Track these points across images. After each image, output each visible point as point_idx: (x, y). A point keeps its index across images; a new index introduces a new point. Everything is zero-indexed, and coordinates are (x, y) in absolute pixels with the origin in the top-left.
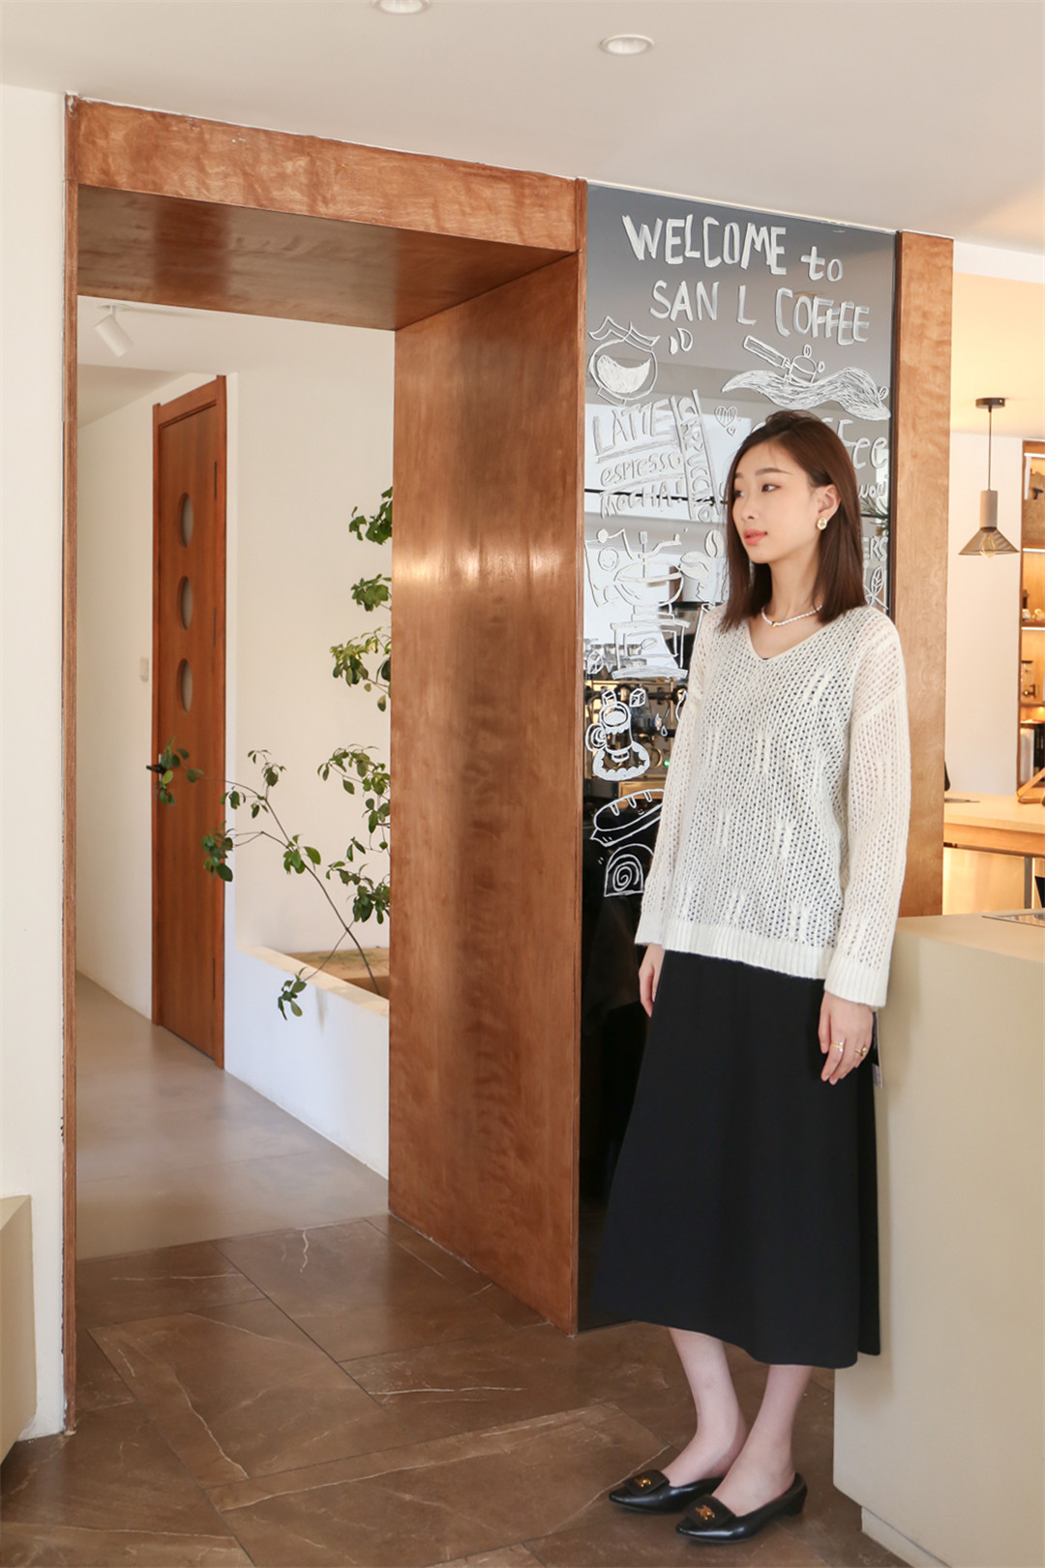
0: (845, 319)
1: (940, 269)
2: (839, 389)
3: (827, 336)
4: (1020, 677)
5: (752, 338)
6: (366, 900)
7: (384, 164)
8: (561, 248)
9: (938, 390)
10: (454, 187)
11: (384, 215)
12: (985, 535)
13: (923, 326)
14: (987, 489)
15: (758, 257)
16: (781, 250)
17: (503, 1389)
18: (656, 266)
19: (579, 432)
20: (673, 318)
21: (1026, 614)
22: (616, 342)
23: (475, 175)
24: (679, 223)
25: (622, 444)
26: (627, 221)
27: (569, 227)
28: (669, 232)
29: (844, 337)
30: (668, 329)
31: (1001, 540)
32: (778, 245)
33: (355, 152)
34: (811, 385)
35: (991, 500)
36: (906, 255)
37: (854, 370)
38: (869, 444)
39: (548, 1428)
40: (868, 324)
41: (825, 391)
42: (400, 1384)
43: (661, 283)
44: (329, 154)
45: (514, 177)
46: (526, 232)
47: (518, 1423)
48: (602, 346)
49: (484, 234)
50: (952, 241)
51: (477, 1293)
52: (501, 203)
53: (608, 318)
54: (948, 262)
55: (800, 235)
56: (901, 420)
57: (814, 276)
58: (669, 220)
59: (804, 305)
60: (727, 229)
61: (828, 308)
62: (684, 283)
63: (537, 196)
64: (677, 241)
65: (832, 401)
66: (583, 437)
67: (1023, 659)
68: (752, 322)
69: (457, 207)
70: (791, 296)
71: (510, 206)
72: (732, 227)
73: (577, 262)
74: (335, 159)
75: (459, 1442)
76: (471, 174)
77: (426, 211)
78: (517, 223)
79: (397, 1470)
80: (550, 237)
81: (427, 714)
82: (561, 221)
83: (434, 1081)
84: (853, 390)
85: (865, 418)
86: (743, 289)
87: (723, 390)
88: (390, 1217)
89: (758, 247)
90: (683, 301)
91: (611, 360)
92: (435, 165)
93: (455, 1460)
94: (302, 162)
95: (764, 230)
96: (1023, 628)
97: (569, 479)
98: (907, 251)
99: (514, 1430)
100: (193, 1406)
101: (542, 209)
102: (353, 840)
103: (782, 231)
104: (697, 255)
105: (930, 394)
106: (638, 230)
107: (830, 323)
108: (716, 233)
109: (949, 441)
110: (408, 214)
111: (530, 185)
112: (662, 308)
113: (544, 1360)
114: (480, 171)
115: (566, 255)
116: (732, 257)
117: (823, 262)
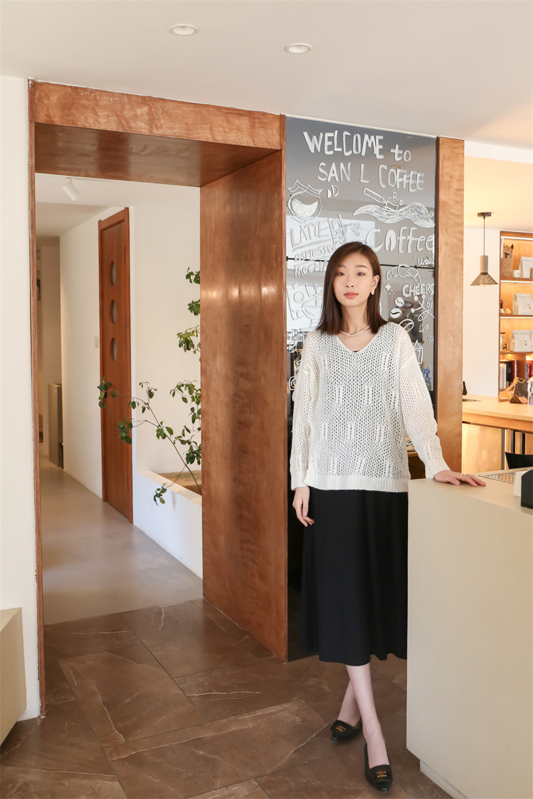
0: (412, 179)
1: (458, 154)
2: (410, 213)
3: (404, 187)
4: (499, 340)
5: (367, 189)
6: (192, 454)
7: (185, 109)
8: (273, 148)
9: (458, 212)
10: (221, 120)
11: (186, 134)
12: (482, 276)
13: (450, 182)
14: (483, 255)
15: (370, 150)
16: (381, 147)
17: (251, 692)
18: (320, 155)
19: (283, 236)
20: (329, 180)
21: (502, 311)
22: (301, 192)
23: (231, 113)
24: (331, 135)
25: (304, 242)
26: (306, 134)
27: (278, 137)
28: (326, 139)
29: (412, 188)
30: (326, 185)
31: (490, 278)
32: (379, 144)
33: (171, 104)
34: (396, 211)
35: (485, 260)
36: (442, 148)
37: (417, 204)
38: (425, 239)
39: (271, 714)
40: (423, 181)
41: (403, 214)
42: (202, 689)
43: (323, 164)
44: (158, 105)
45: (250, 114)
46: (256, 140)
47: (256, 711)
48: (294, 195)
49: (236, 142)
50: (464, 141)
51: (241, 640)
52: (244, 127)
53: (297, 181)
54: (462, 151)
55: (390, 139)
56: (440, 227)
57: (397, 159)
58: (326, 133)
59: (392, 173)
60: (355, 137)
61: (404, 174)
62: (334, 164)
63: (261, 123)
64: (330, 143)
65: (407, 219)
66: (286, 239)
67: (501, 332)
68: (367, 182)
69: (222, 129)
70: (386, 168)
71: (248, 128)
72: (357, 136)
73: (281, 154)
74: (161, 107)
75: (228, 721)
76: (228, 113)
77: (207, 131)
78: (252, 136)
79: (196, 737)
80: (268, 142)
81: (217, 369)
82: (273, 134)
83: (222, 540)
84: (417, 214)
85: (423, 226)
86: (363, 166)
87: (354, 215)
88: (204, 600)
89: (370, 146)
90: (333, 172)
91: (298, 201)
92: (211, 109)
93: (225, 732)
94: (145, 109)
95: (372, 137)
96: (501, 317)
97: (279, 259)
98: (442, 146)
99: (255, 715)
100: (102, 702)
101: (264, 129)
102: (185, 427)
103: (382, 137)
104: (340, 150)
105: (454, 215)
106: (311, 138)
107: (405, 181)
108: (349, 139)
109: (463, 237)
110: (198, 133)
111: (258, 118)
112: (323, 176)
113: (271, 677)
114: (233, 112)
115: (277, 151)
116: (357, 150)
117: (401, 152)
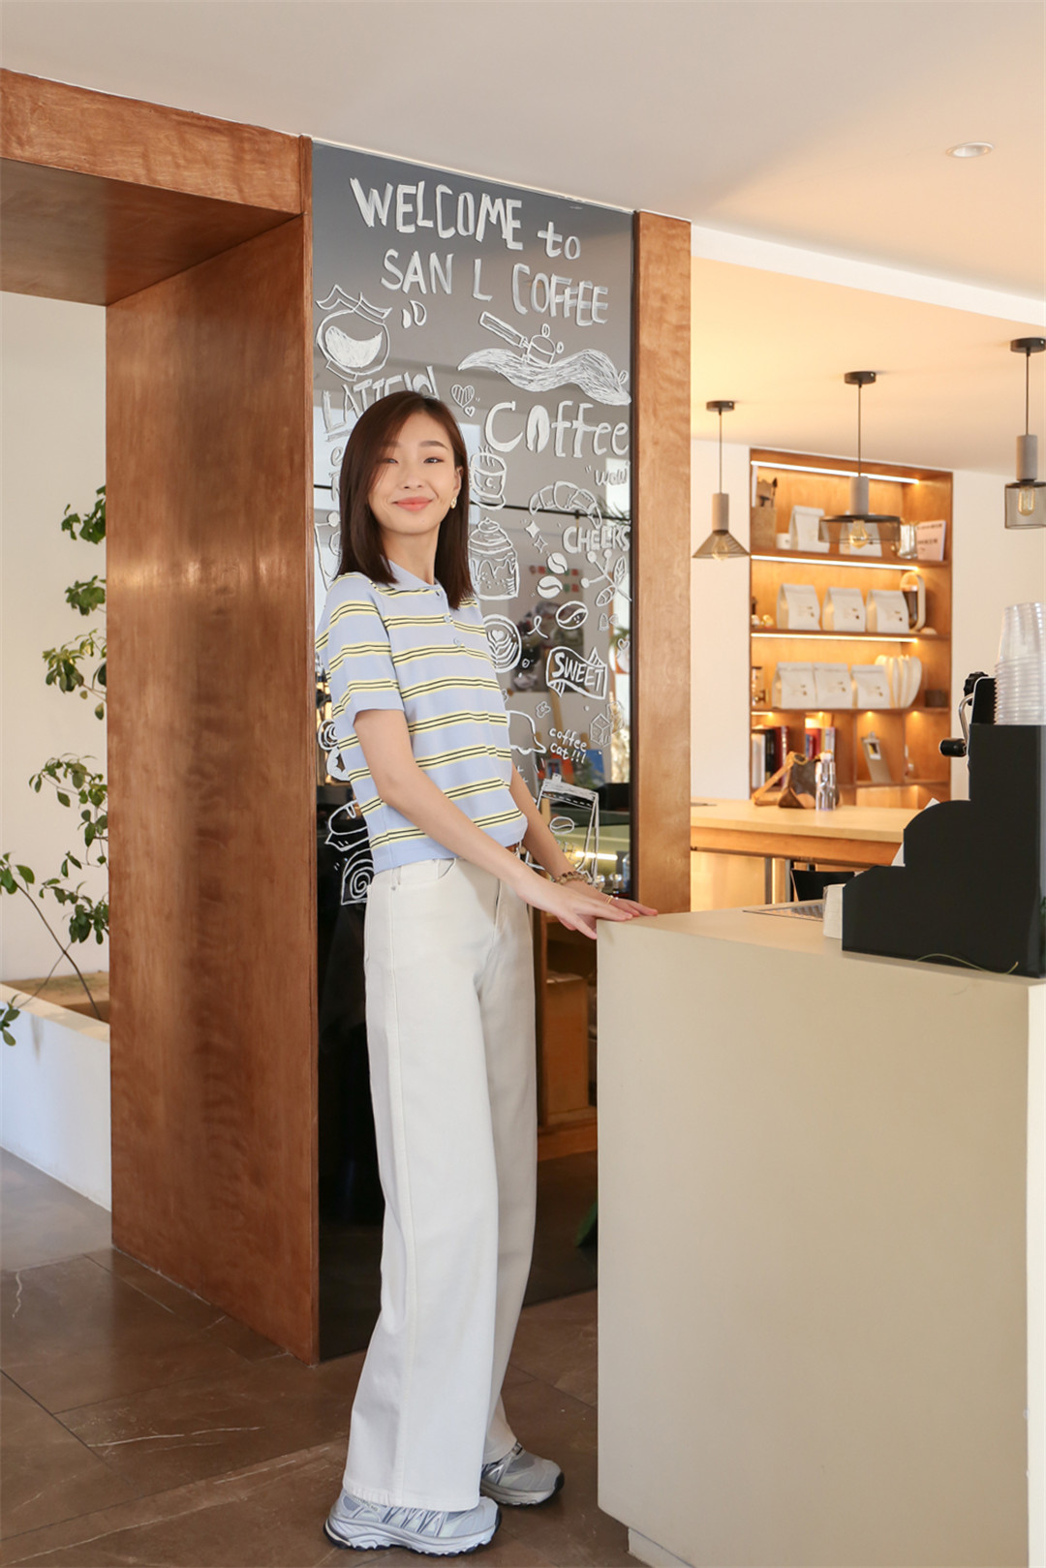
0: (582, 300)
1: (678, 251)
2: (577, 371)
3: (566, 315)
5: (487, 314)
8: (286, 210)
9: (678, 375)
10: (167, 136)
12: (717, 537)
13: (662, 309)
14: (719, 492)
15: (494, 229)
16: (517, 224)
18: (385, 233)
19: (307, 407)
20: (405, 289)
22: (344, 312)
23: (188, 124)
24: (411, 190)
26: (355, 184)
27: (294, 187)
28: (400, 201)
29: (581, 318)
30: (400, 300)
31: (733, 543)
32: (514, 218)
34: (550, 365)
35: (722, 502)
36: (644, 236)
37: (592, 352)
38: (609, 429)
40: (606, 305)
41: (565, 372)
43: (392, 252)
45: (232, 130)
46: (246, 190)
48: (330, 316)
49: (199, 189)
50: (691, 221)
52: (219, 157)
53: (336, 286)
54: (682, 244)
55: (537, 209)
56: (641, 406)
57: (552, 253)
58: (402, 184)
59: (539, 285)
60: (461, 198)
61: (564, 288)
62: (416, 254)
63: (258, 151)
64: (410, 209)
65: (571, 382)
66: (312, 413)
68: (488, 298)
69: (169, 158)
70: (528, 272)
71: (228, 161)
72: (466, 196)
73: (302, 226)
76: (184, 123)
77: (135, 160)
78: (236, 180)
80: (272, 196)
82: (285, 180)
84: (592, 373)
85: (605, 401)
86: (478, 263)
87: (460, 368)
89: (493, 220)
90: (415, 273)
91: (339, 331)
92: (146, 111)
95: (500, 200)
98: (645, 233)
101: (263, 166)
103: (518, 203)
104: (430, 225)
105: (668, 380)
106: (366, 195)
107: (569, 302)
108: (450, 205)
109: (689, 429)
111: (248, 139)
112: (394, 279)
114: (197, 122)
115: (293, 217)
116: (467, 228)
117: (560, 239)
